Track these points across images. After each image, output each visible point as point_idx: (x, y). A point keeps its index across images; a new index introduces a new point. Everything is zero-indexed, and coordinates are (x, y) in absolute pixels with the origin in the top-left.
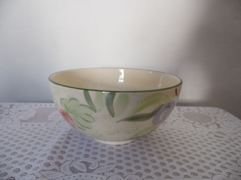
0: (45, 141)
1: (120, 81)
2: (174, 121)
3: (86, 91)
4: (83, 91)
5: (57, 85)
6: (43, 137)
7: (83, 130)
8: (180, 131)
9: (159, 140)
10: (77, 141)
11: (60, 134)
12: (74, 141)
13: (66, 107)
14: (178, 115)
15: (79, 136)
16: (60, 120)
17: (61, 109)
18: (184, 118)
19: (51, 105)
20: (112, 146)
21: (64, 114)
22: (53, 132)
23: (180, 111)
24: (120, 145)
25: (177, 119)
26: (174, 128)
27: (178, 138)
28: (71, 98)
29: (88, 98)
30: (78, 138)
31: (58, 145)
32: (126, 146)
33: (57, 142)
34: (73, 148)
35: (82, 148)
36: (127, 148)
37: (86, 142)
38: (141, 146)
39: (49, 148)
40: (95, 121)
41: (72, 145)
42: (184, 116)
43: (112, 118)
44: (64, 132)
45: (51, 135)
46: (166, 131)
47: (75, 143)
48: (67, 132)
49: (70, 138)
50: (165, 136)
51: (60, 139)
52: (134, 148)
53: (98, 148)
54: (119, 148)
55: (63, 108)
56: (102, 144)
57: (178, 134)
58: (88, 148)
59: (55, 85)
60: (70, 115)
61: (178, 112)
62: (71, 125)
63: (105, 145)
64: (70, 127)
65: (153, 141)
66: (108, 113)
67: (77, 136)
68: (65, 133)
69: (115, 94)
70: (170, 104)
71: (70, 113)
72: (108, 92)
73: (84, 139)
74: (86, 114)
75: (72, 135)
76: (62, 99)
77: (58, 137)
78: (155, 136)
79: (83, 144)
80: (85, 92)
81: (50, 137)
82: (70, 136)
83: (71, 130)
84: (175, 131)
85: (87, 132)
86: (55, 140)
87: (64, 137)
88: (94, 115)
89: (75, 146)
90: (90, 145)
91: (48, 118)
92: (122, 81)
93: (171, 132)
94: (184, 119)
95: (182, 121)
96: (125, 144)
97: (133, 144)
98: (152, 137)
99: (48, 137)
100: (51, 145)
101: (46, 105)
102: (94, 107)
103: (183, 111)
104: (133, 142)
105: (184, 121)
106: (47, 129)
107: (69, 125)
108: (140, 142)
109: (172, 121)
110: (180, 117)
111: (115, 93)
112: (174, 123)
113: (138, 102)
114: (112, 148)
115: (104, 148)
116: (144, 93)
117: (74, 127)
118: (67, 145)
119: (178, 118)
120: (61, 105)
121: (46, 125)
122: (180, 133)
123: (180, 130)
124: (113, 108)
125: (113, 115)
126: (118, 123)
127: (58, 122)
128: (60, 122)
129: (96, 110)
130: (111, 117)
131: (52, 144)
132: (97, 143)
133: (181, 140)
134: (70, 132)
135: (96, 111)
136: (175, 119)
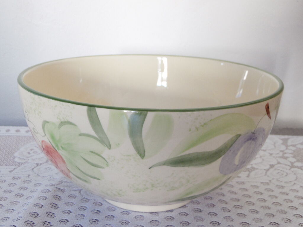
0: (12, 203)
1: (159, 84)
2: (272, 166)
3: (92, 108)
4: (85, 108)
5: (37, 97)
6: (6, 195)
7: (86, 181)
8: (282, 187)
9: (236, 203)
10: (72, 204)
11: (39, 189)
12: (67, 204)
13: (53, 137)
14: (281, 154)
15: (77, 193)
16: (39, 162)
17: (43, 141)
18: (294, 160)
19: (18, 131)
20: (141, 214)
21: (49, 151)
22: (26, 185)
23: (287, 146)
24: (156, 213)
25: (279, 163)
26: (270, 181)
27: (274, 200)
28: (63, 120)
29: (94, 121)
30: (74, 197)
31: (37, 210)
32: (169, 214)
33: (35, 205)
34: (66, 216)
35: (83, 217)
36: (172, 219)
37: (90, 206)
38: (199, 215)
39: (20, 215)
40: (107, 165)
41: (64, 212)
42: (294, 157)
43: (141, 159)
44: (46, 186)
45: (22, 192)
46: (254, 186)
47: (70, 208)
48: (52, 185)
49: (59, 198)
50: (250, 197)
51: (39, 198)
52: (184, 219)
53: (114, 217)
54: (155, 218)
55: (47, 139)
56: (122, 210)
57: (277, 192)
58: (96, 217)
59: (32, 95)
60: (61, 152)
61: (283, 148)
62: (62, 171)
63: (127, 212)
64: (59, 176)
65: (224, 205)
66: (133, 151)
67: (73, 193)
68: (50, 188)
69: (146, 115)
70: (254, 133)
71: (61, 148)
72: (133, 112)
73: (87, 201)
74: (92, 152)
75: (63, 191)
76: (45, 122)
77: (36, 195)
78: (228, 197)
79: (85, 208)
80: (89, 111)
81: (21, 195)
82: (59, 194)
83: (61, 182)
84: (271, 187)
85: (93, 186)
86: (32, 201)
87: (48, 195)
88: (106, 153)
89: (69, 212)
90: (98, 212)
91: (14, 157)
92: (165, 84)
93: (262, 188)
94: (292, 163)
95: (288, 168)
96: (167, 211)
97: (184, 210)
98: (222, 198)
99: (16, 196)
100: (25, 210)
101: (8, 131)
102: (107, 138)
103: (294, 146)
104: (184, 206)
105: (292, 166)
106: (14, 178)
107: (56, 171)
108: (199, 206)
109: (268, 167)
110: (286, 158)
111: (146, 112)
112: (272, 170)
113: (190, 130)
114: (142, 218)
115: (126, 217)
116: (202, 112)
117: (67, 175)
118: (53, 211)
119: (282, 161)
120: (44, 134)
121: (10, 172)
122: (281, 190)
123: (283, 184)
124: (142, 141)
125: (142, 154)
126: (151, 169)
127: (36, 165)
128: (37, 165)
129: (110, 145)
130: (139, 157)
131: (24, 208)
132: (114, 209)
133: (281, 205)
134: (58, 187)
135: (109, 147)
136: (274, 162)
